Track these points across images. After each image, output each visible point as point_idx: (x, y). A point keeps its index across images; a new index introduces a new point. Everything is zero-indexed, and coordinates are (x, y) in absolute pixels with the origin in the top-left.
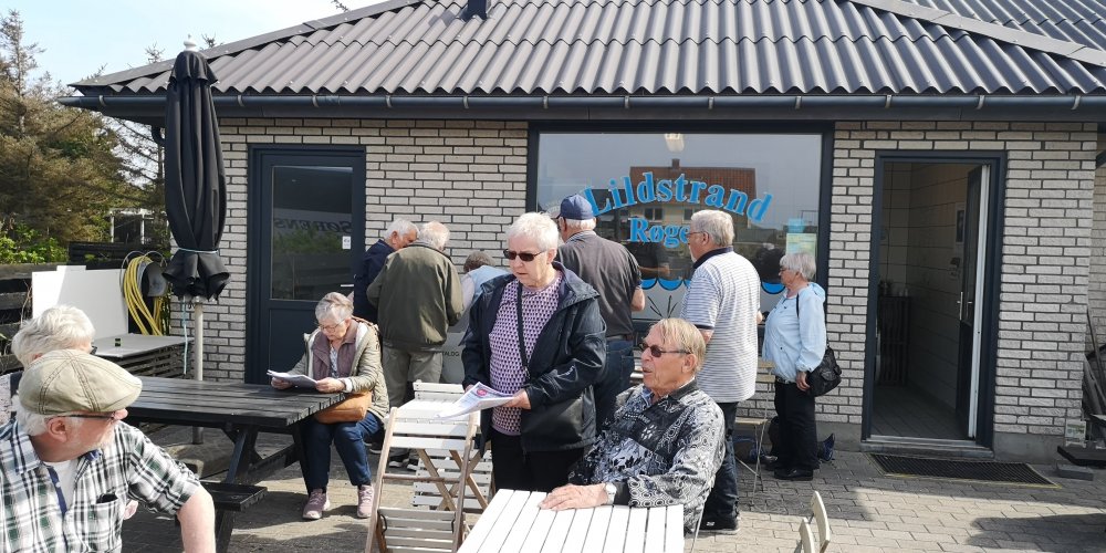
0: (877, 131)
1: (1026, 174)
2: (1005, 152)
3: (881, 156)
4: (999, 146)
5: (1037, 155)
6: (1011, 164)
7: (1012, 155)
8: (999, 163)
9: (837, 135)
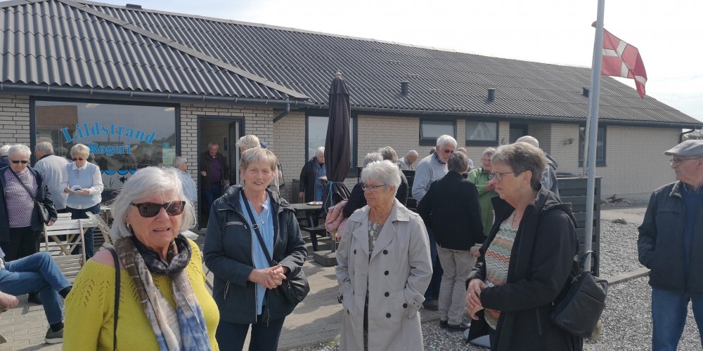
0: (197, 108)
1: (251, 125)
2: (244, 117)
3: (199, 117)
4: (242, 115)
5: (255, 119)
6: (246, 122)
7: (246, 118)
8: (242, 121)
9: (182, 108)
